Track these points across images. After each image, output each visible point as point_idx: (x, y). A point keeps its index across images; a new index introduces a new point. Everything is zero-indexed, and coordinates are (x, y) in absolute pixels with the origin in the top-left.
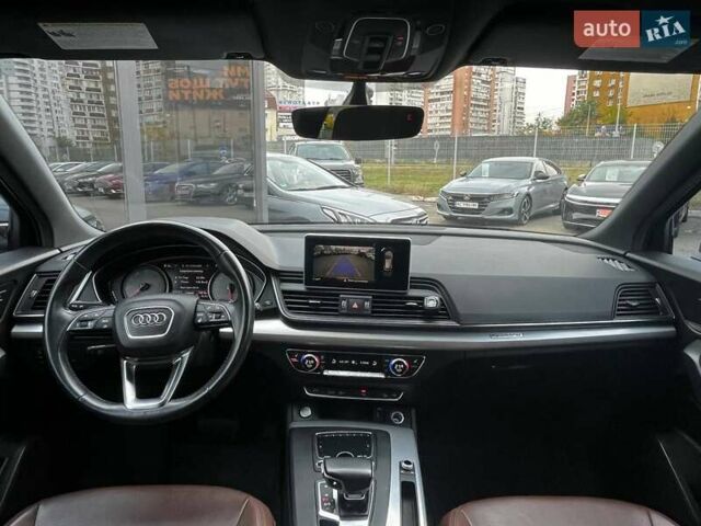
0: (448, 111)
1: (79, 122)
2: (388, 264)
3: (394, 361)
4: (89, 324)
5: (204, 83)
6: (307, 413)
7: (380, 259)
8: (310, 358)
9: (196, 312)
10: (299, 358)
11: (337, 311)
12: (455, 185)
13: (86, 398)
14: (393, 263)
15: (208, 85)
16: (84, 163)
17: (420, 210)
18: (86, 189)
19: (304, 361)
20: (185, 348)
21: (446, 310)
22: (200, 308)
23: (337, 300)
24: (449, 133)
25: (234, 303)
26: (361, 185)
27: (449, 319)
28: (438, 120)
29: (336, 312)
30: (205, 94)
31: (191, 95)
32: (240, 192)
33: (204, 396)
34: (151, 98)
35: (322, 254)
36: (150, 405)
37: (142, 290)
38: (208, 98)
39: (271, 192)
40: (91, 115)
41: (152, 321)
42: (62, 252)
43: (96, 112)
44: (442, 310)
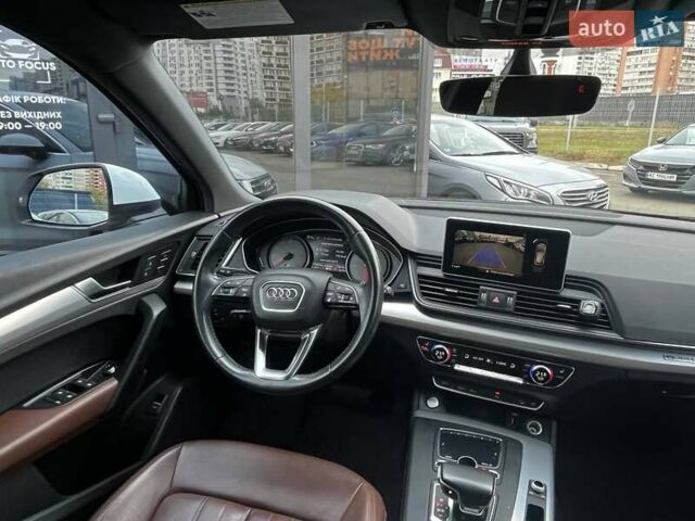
0: (650, 65)
1: (268, 85)
2: (539, 258)
3: (536, 368)
4: (231, 291)
5: (382, 44)
6: (434, 403)
7: (530, 251)
8: (441, 350)
9: (326, 290)
10: (429, 347)
11: (475, 303)
12: (650, 153)
13: (224, 360)
14: (546, 257)
15: (386, 45)
16: (270, 123)
17: (601, 182)
18: (270, 147)
19: (435, 351)
20: (314, 325)
21: (606, 319)
22: (331, 287)
23: (477, 292)
24: (649, 90)
25: (364, 286)
26: (534, 151)
27: (610, 329)
28: (637, 76)
29: (473, 303)
30: (383, 54)
31: (368, 57)
32: (406, 153)
33: (327, 376)
34: (331, 60)
35: (464, 241)
36: (277, 376)
37: (285, 259)
38: (385, 58)
39: (433, 157)
40: (279, 78)
41: (284, 296)
42: (220, 217)
43: (283, 75)
44: (603, 317)
